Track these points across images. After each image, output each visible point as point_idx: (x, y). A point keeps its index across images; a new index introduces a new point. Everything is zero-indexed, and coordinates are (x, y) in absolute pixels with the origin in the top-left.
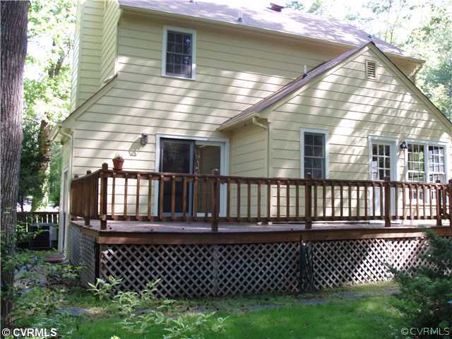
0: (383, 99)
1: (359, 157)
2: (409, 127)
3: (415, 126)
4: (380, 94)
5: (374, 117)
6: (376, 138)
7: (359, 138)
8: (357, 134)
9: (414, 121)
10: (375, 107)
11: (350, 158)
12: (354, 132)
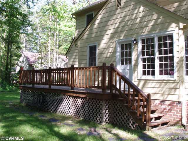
0: (126, 16)
1: (112, 53)
2: (142, 28)
3: (146, 26)
4: (123, 14)
5: (120, 29)
6: (120, 41)
7: (112, 43)
8: (111, 41)
9: (145, 23)
10: (121, 22)
11: (107, 54)
12: (109, 41)
